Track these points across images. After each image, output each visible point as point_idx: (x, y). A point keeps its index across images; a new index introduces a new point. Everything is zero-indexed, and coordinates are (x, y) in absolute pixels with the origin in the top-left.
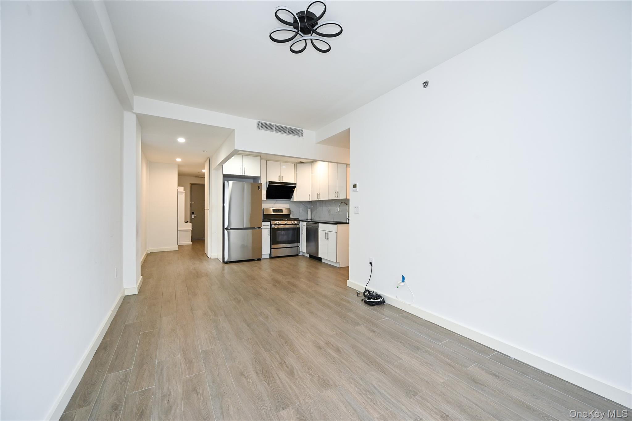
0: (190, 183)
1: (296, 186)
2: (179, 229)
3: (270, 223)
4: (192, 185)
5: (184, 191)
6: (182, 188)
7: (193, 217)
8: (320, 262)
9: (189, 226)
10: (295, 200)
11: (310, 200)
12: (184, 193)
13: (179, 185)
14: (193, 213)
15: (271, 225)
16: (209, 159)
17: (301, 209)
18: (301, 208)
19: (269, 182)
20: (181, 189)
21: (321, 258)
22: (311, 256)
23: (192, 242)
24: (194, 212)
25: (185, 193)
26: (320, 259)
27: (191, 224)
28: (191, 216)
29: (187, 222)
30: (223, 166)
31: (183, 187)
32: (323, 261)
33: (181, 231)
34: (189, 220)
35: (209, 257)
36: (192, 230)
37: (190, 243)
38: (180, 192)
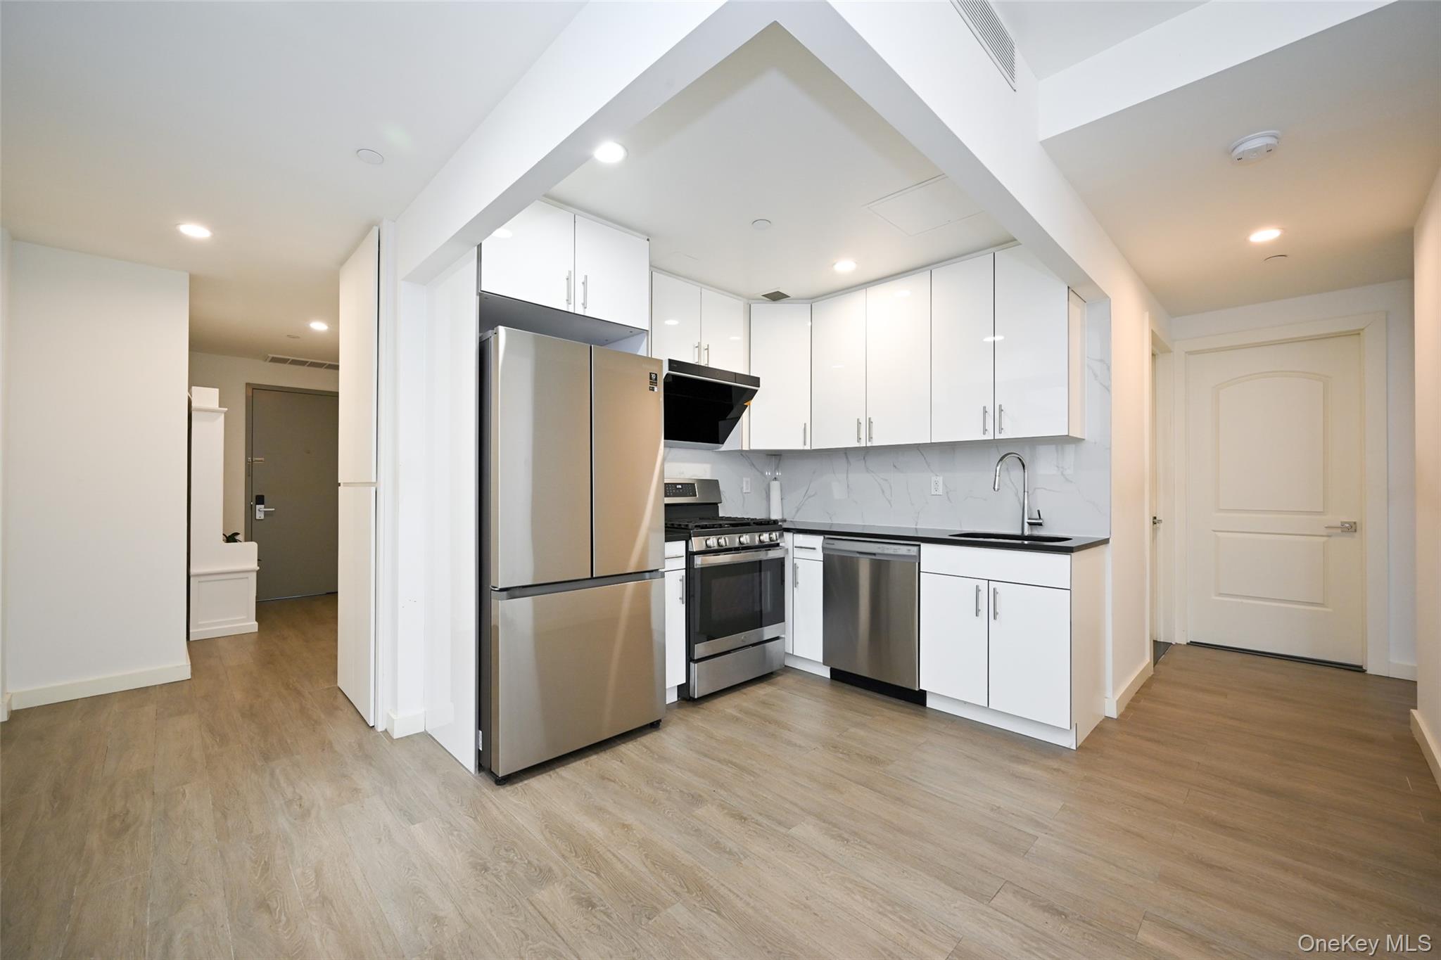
0: (247, 384)
1: (757, 391)
2: (193, 571)
3: (683, 543)
4: (254, 391)
5: (220, 406)
6: (214, 393)
7: (260, 515)
8: (921, 708)
9: (247, 555)
10: (745, 448)
11: (808, 447)
12: (222, 417)
13: (195, 379)
14: (260, 500)
15: (690, 556)
16: (375, 230)
17: (747, 482)
18: (749, 479)
19: (671, 361)
20: (208, 397)
21: (925, 691)
22: (837, 675)
23: (256, 620)
24: (263, 496)
25: (226, 413)
26: (918, 698)
27: (253, 546)
28: (250, 512)
29: (231, 539)
30: (480, 246)
31: (217, 390)
32: (931, 703)
33: (202, 579)
34: (240, 527)
35: (380, 729)
36: (258, 572)
37: (253, 626)
38: (199, 410)
